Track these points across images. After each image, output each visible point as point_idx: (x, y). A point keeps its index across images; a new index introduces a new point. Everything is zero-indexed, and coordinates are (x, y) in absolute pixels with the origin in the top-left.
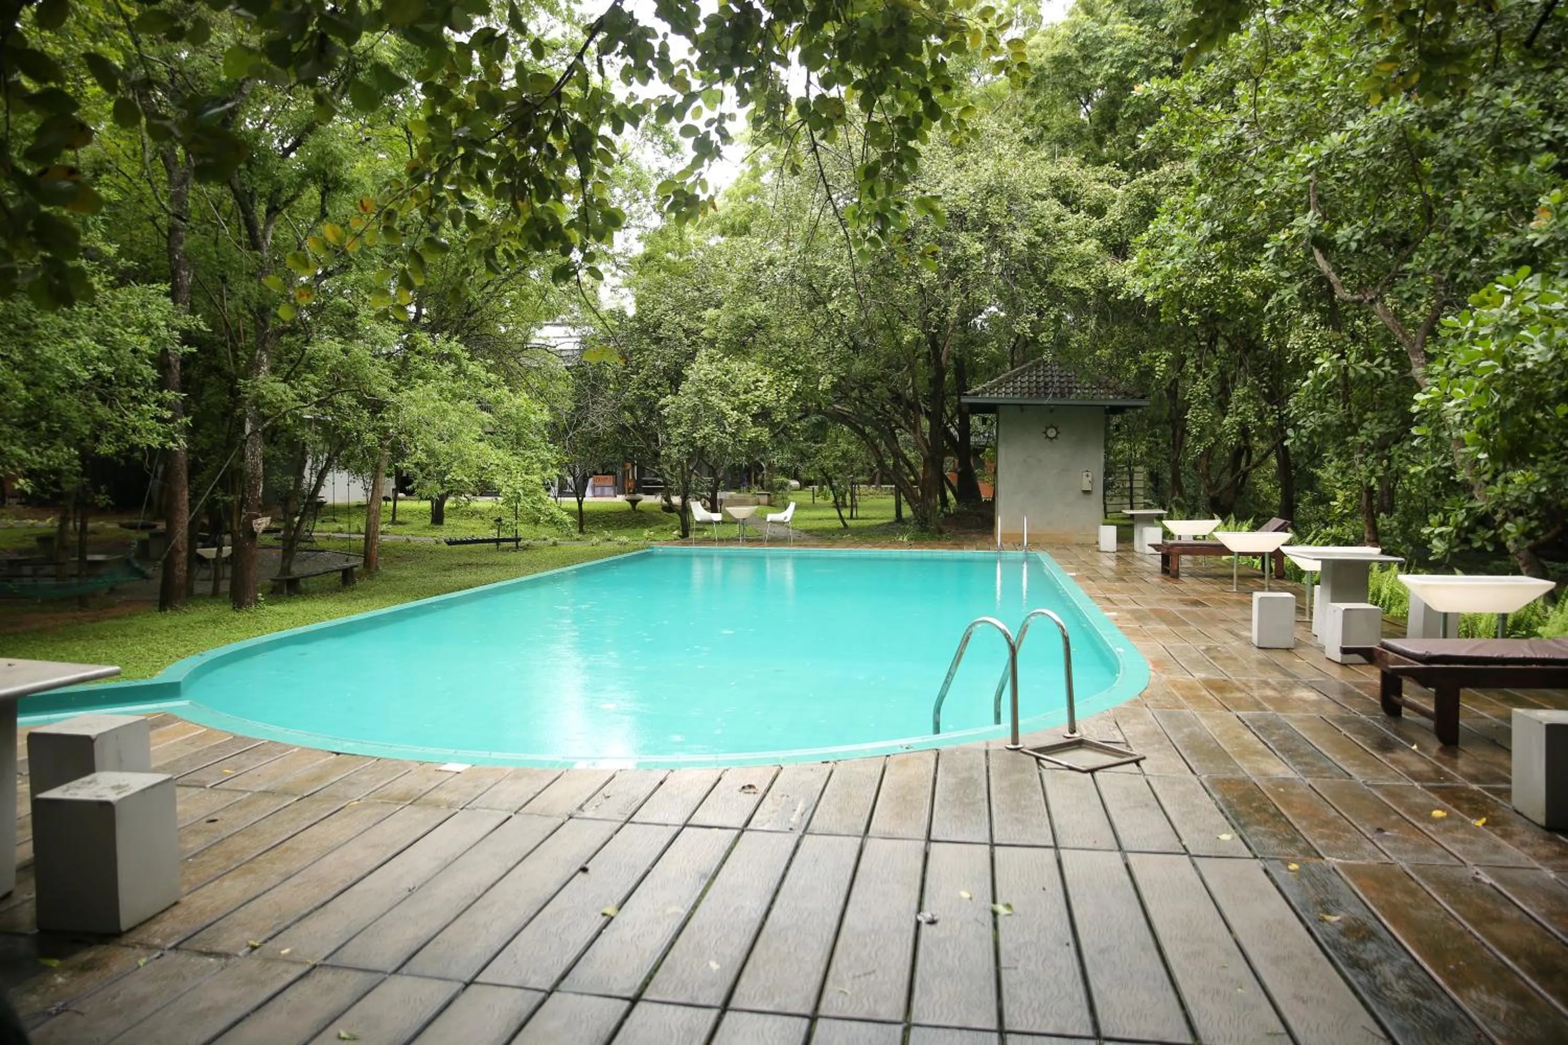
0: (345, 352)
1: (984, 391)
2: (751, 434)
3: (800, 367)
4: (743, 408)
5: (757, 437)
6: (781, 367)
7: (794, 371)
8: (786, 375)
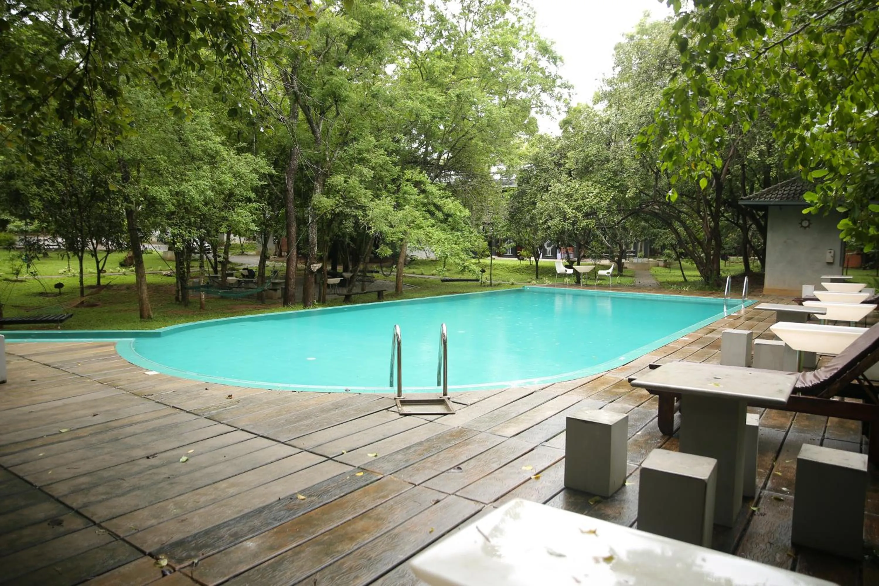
0: (345, 182)
1: (754, 197)
2: (584, 223)
3: (618, 184)
4: (578, 209)
5: (587, 225)
6: (606, 184)
7: (613, 186)
8: (608, 189)
